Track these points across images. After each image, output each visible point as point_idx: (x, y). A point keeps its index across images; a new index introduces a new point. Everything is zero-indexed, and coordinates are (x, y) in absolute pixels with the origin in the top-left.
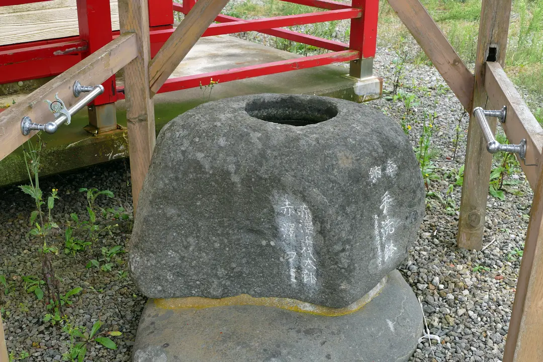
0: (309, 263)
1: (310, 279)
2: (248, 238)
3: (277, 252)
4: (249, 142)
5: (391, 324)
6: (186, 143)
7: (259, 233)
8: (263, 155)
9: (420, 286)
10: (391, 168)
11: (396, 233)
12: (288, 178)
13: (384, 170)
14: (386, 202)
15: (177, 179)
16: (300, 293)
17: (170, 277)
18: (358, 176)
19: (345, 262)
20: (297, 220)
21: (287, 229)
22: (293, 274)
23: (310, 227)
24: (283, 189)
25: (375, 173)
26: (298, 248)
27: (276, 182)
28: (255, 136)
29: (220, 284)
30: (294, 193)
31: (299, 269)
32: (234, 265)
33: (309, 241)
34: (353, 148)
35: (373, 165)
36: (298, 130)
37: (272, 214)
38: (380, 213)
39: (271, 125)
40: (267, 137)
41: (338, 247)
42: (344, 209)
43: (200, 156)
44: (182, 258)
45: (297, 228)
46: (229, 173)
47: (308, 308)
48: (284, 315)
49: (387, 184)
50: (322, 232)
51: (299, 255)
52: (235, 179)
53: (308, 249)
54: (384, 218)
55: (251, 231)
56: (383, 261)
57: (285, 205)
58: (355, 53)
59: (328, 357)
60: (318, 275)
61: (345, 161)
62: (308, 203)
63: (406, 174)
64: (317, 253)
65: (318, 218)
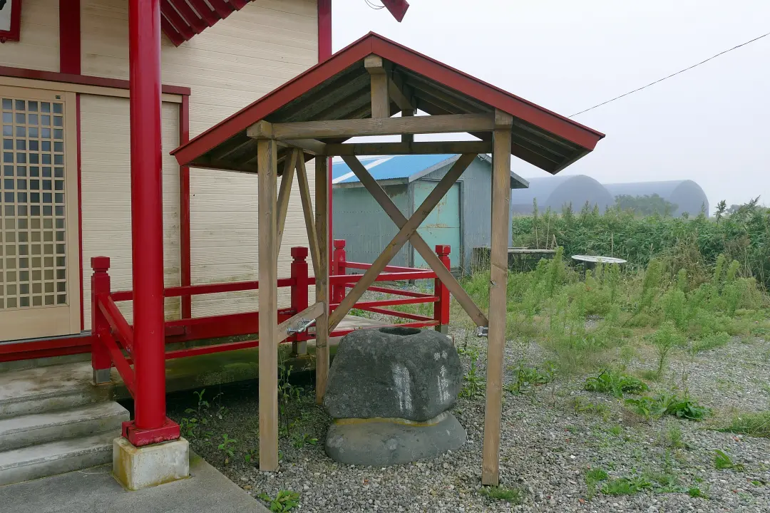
0: (408, 398)
1: (409, 406)
2: (381, 387)
3: (394, 393)
4: (381, 341)
5: (448, 432)
6: (353, 343)
7: (385, 384)
8: (387, 346)
9: (467, 426)
10: (445, 355)
11: (449, 387)
12: (398, 356)
13: (441, 355)
14: (443, 370)
15: (348, 358)
16: (404, 415)
17: (344, 407)
18: (429, 356)
19: (424, 395)
20: (402, 376)
21: (398, 381)
22: (401, 405)
23: (408, 378)
24: (396, 361)
25: (437, 356)
26: (403, 390)
27: (393, 359)
28: (384, 339)
29: (367, 410)
30: (401, 362)
31: (404, 401)
32: (374, 400)
33: (408, 386)
34: (426, 344)
35: (436, 352)
36: (402, 337)
37: (391, 373)
38: (440, 376)
39: (390, 335)
40: (389, 339)
41: (421, 388)
42: (423, 370)
43: (359, 348)
44: (350, 397)
45: (402, 380)
46: (372, 355)
47: (408, 422)
48: (396, 425)
49: (443, 362)
50: (414, 381)
51: (404, 393)
52: (375, 357)
53: (407, 391)
54: (442, 378)
55: (382, 383)
56: (443, 400)
57: (397, 369)
58: (437, 321)
59: (418, 440)
60: (413, 403)
61: (423, 350)
62: (407, 367)
63: (452, 358)
64: (412, 391)
65: (412, 374)
